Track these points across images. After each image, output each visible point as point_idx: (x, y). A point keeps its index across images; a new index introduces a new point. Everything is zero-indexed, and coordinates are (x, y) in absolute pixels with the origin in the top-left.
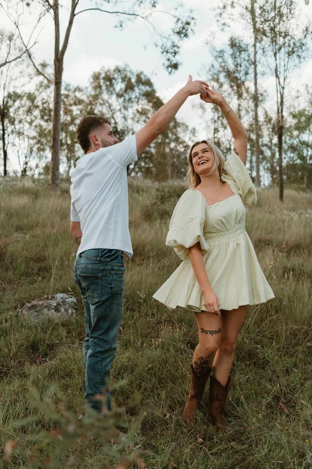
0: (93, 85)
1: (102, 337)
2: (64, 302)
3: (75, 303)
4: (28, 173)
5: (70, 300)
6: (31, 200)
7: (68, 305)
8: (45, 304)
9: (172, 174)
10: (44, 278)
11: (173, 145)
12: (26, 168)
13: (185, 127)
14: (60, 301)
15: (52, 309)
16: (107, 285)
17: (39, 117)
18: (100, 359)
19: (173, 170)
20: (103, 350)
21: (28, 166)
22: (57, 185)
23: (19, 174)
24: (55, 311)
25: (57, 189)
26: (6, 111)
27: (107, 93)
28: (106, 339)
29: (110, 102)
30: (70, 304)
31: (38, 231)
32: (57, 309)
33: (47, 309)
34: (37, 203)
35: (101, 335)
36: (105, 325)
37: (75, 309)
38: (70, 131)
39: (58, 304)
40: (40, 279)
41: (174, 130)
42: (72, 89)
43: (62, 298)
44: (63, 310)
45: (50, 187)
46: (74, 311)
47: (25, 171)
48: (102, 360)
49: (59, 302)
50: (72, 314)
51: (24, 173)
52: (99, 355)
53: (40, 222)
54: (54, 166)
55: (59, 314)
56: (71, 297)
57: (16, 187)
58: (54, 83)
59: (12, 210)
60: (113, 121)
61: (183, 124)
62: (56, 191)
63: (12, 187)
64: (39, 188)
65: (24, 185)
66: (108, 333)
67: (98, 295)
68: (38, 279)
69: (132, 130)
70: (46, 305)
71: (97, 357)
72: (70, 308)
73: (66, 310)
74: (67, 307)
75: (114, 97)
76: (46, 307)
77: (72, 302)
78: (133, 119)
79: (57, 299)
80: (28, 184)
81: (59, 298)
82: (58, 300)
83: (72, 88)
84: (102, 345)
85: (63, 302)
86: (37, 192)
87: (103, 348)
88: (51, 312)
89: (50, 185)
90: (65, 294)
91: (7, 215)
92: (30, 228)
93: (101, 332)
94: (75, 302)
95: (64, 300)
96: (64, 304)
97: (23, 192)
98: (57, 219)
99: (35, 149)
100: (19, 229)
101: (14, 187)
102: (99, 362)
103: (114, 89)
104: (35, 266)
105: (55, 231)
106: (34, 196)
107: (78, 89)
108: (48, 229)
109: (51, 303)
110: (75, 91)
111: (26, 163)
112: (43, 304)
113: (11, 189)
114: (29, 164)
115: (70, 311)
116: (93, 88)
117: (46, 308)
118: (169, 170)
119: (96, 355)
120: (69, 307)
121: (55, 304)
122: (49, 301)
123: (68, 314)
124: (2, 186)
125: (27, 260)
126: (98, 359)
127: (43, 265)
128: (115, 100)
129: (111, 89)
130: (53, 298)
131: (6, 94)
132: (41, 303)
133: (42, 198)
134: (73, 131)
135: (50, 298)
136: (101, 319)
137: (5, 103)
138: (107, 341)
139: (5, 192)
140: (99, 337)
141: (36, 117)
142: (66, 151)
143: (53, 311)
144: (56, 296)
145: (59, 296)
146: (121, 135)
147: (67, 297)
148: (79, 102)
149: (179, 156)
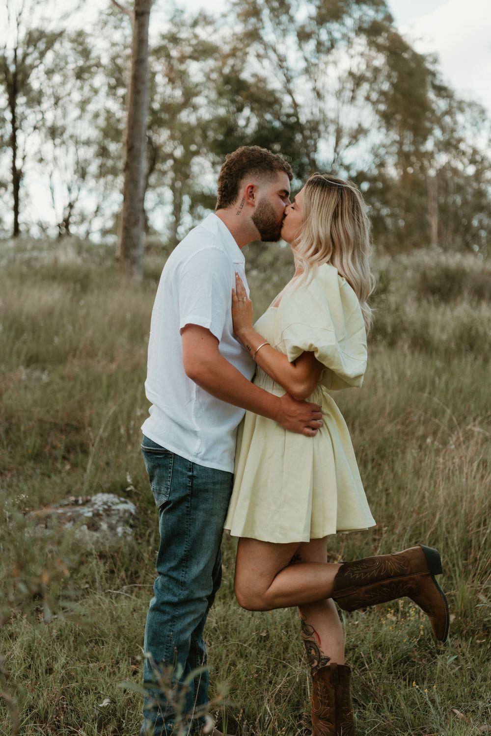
0: (238, 9)
1: (174, 574)
2: (108, 511)
3: (131, 514)
4: (73, 229)
5: (122, 507)
6: (69, 296)
7: (117, 518)
8: (69, 514)
9: (440, 234)
10: (75, 465)
11: (442, 159)
12: (70, 215)
13: (476, 114)
14: (101, 508)
15: (83, 524)
16: (184, 471)
17: (104, 90)
18: (169, 617)
19: (443, 223)
20: (176, 599)
21: (75, 211)
22: (134, 261)
23: (53, 232)
24: (89, 528)
25: (134, 269)
26: (20, 77)
27: (274, 30)
28: (181, 579)
29: (281, 49)
30: (121, 514)
31: (74, 366)
32: (93, 525)
33: (72, 523)
34: (82, 302)
35: (173, 569)
36: (180, 550)
37: (131, 526)
38: (182, 125)
39: (97, 514)
40: (68, 467)
41: (448, 119)
42: (189, 21)
43: (105, 503)
44: (104, 526)
45: (117, 265)
46: (129, 530)
47: (66, 223)
48: (174, 619)
49: (98, 510)
50: (125, 534)
51: (64, 230)
52: (168, 609)
53: (81, 346)
54: (129, 215)
55: (97, 535)
56: (125, 502)
57: (38, 265)
58: (133, 15)
59: (23, 319)
60: (287, 100)
61: (471, 105)
62: (131, 274)
63: (28, 263)
64: (93, 267)
65: (56, 260)
66: (187, 567)
67: (168, 488)
68: (64, 467)
69: (336, 122)
70: (70, 516)
71: (164, 612)
72: (121, 524)
73: (112, 528)
74: (114, 522)
75: (292, 39)
76: (71, 519)
77: (125, 511)
78: (339, 94)
79: (95, 504)
80: (67, 256)
81: (100, 503)
82: (96, 507)
83: (188, 17)
84: (175, 590)
85: (105, 510)
86: (87, 276)
87: (175, 595)
88: (81, 531)
89: (117, 260)
90: (112, 496)
91: (10, 328)
92: (61, 359)
93: (173, 564)
94: (133, 511)
95: (109, 507)
96: (108, 515)
97: (54, 278)
98: (122, 340)
99: (93, 168)
100: (33, 361)
101: (33, 263)
102: (167, 622)
103: (291, 19)
104: (60, 442)
105: (113, 366)
106: (78, 287)
107: (203, 19)
108: (99, 362)
109: (81, 511)
110: (195, 24)
111: (71, 206)
112: (64, 514)
113: (25, 269)
114: (78, 206)
115: (120, 530)
116: (239, 15)
117: (69, 521)
118: (434, 221)
119: (162, 608)
120: (118, 521)
121: (90, 514)
122: (78, 508)
123: (116, 534)
124: (4, 262)
125: (44, 429)
126: (166, 618)
127: (76, 438)
128: (296, 47)
129: (284, 18)
130: (86, 502)
131: (22, 35)
132: (60, 511)
133: (96, 291)
134: (188, 124)
135: (80, 502)
136: (172, 537)
137: (20, 57)
138: (185, 582)
139: (10, 275)
140: (170, 573)
141: (96, 91)
142: (171, 174)
143: (85, 527)
144: (93, 498)
145: (100, 499)
146: (307, 133)
147: (116, 500)
148: (204, 51)
149: (460, 189)
